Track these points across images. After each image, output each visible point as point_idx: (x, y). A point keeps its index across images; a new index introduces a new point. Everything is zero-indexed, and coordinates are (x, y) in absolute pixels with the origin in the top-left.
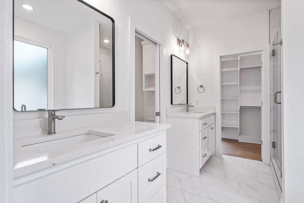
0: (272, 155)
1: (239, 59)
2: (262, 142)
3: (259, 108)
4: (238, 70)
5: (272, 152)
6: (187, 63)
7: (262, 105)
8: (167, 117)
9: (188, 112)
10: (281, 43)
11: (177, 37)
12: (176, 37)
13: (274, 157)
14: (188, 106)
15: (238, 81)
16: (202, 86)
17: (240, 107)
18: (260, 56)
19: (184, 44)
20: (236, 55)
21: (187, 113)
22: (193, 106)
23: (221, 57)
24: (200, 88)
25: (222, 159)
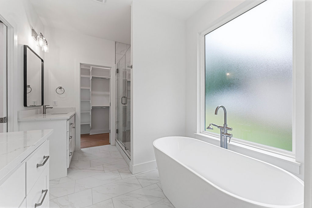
0: (116, 138)
1: (91, 69)
2: (110, 131)
3: (108, 108)
4: (89, 78)
5: (116, 136)
6: (42, 61)
7: (110, 106)
8: (19, 122)
9: (45, 114)
10: (131, 67)
11: (32, 28)
12: (31, 26)
13: (117, 139)
14: (45, 108)
15: (90, 87)
16: (61, 88)
17: (92, 107)
18: (108, 71)
19: (42, 38)
20: (89, 66)
21: (43, 115)
22: (52, 108)
23: (81, 64)
24: (58, 90)
25: (82, 152)
